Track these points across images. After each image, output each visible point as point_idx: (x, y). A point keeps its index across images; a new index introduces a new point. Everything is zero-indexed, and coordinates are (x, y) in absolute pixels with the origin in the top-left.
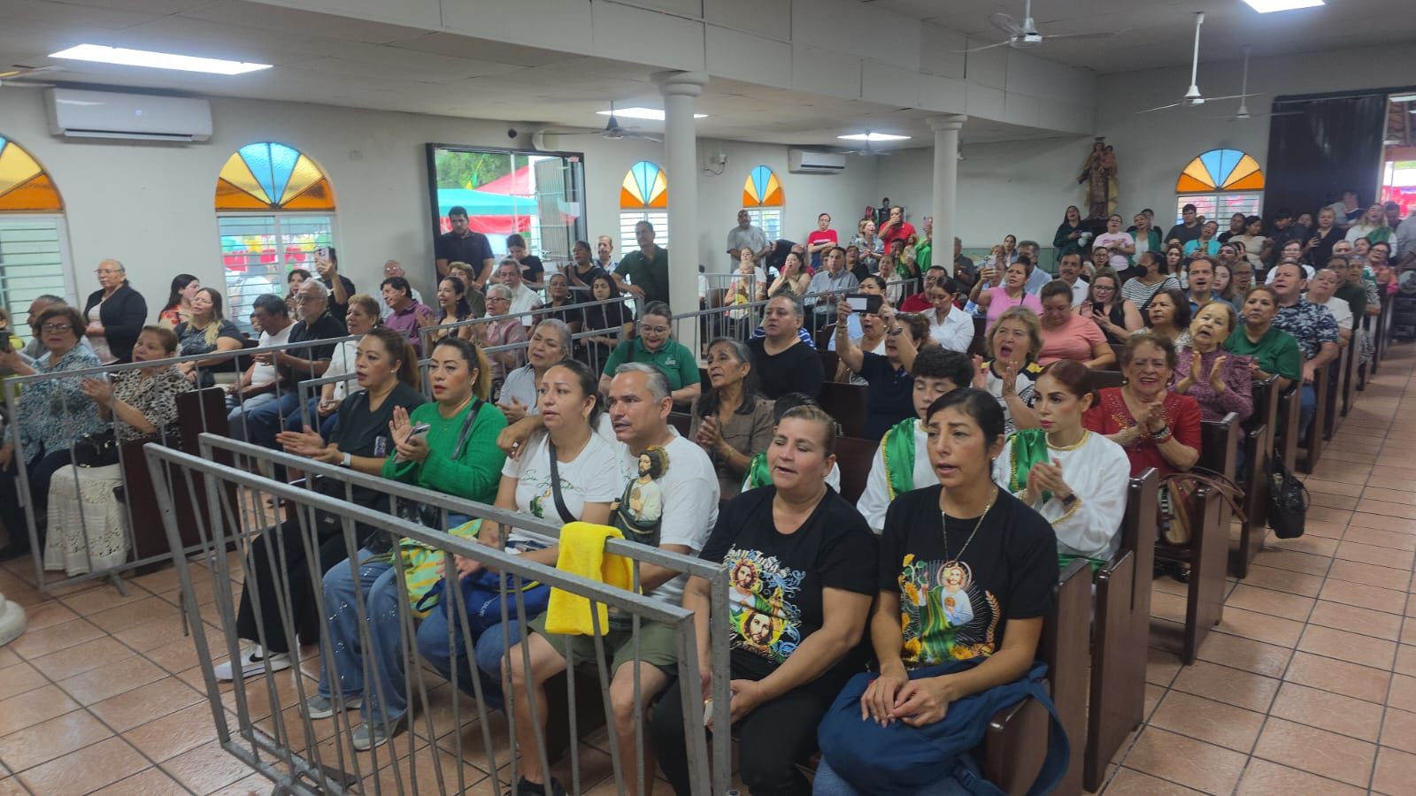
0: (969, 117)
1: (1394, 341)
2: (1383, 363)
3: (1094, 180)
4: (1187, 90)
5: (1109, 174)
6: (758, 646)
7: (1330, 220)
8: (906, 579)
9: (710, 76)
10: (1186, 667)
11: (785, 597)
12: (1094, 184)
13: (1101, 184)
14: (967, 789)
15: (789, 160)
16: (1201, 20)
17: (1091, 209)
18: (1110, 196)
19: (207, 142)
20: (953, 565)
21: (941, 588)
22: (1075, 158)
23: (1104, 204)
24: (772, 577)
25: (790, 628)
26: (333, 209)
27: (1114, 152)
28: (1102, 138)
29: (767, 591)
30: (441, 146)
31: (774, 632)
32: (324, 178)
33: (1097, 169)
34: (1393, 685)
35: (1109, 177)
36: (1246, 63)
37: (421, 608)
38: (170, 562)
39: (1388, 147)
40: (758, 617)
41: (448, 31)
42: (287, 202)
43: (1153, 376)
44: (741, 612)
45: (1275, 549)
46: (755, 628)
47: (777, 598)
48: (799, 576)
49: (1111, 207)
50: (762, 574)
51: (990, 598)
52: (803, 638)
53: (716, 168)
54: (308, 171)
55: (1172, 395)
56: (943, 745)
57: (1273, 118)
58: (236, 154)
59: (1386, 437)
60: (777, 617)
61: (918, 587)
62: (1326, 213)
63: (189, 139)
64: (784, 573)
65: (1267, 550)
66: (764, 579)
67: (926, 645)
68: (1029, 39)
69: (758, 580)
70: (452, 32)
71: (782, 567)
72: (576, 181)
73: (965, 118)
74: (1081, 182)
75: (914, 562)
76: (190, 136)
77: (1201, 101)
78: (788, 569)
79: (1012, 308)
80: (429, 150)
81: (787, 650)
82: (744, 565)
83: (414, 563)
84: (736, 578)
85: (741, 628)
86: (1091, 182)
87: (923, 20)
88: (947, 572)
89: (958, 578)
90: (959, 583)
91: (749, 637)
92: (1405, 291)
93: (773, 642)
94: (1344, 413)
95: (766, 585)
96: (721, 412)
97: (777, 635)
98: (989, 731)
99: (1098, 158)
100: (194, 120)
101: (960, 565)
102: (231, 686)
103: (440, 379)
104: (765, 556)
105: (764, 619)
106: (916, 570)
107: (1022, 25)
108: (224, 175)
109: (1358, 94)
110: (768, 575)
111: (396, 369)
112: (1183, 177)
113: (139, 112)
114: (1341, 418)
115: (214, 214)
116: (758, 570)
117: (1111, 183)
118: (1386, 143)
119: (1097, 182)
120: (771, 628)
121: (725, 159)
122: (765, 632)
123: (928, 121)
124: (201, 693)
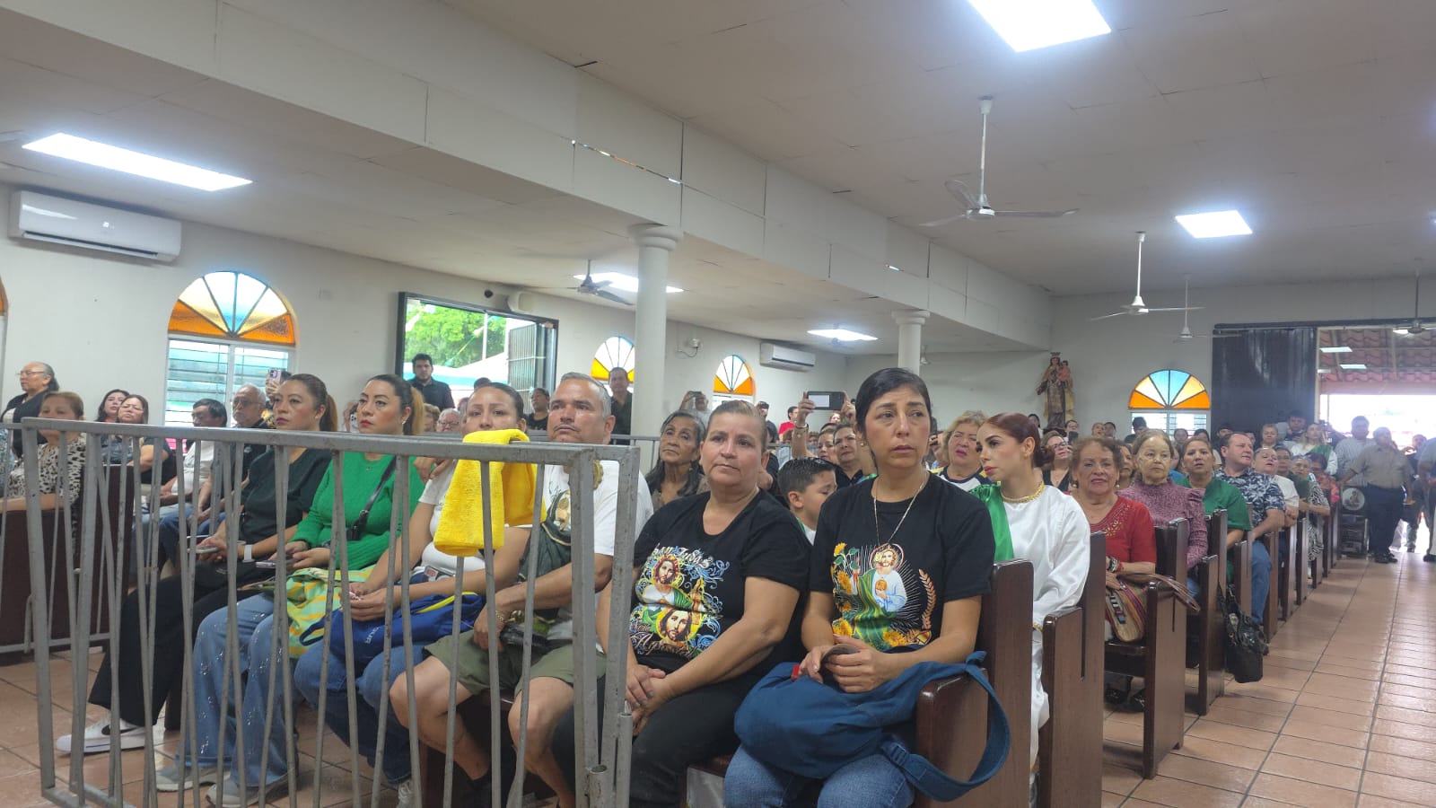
0: (931, 313)
1: (1343, 556)
2: (1334, 571)
3: (1051, 391)
4: (1133, 300)
5: (1064, 387)
6: (675, 644)
7: (1273, 436)
8: (838, 568)
9: (685, 233)
10: (1146, 781)
11: (707, 589)
12: (1052, 395)
13: (1058, 396)
14: (897, 766)
15: (761, 353)
16: (1142, 239)
17: (1049, 419)
18: (1067, 408)
19: (173, 262)
20: (885, 548)
21: (874, 571)
22: (1033, 372)
23: (1062, 414)
24: (694, 568)
25: (711, 621)
26: (293, 345)
27: (1069, 366)
28: (1058, 354)
29: (687, 587)
30: (414, 296)
31: (692, 626)
32: (288, 314)
33: (1053, 382)
34: (1360, 803)
35: (1066, 390)
36: (1187, 291)
37: (306, 640)
38: (29, 656)
39: (1321, 375)
40: (677, 613)
41: (431, 147)
42: (245, 333)
43: (1103, 477)
44: (659, 610)
45: (1236, 695)
46: (671, 624)
47: (699, 590)
48: (722, 566)
49: (1068, 417)
50: (684, 567)
51: (924, 577)
52: (723, 629)
53: (689, 351)
54: (272, 306)
55: (1121, 500)
56: (870, 710)
57: (1215, 340)
58: (201, 280)
59: (1340, 622)
60: (697, 612)
61: (850, 573)
62: (1270, 430)
63: (153, 257)
64: (706, 563)
65: (1226, 696)
66: (686, 572)
67: (858, 630)
68: (983, 211)
69: (680, 574)
70: (435, 148)
71: (705, 557)
72: (548, 346)
73: (927, 314)
74: (1039, 393)
75: (846, 550)
76: (156, 254)
77: (1146, 310)
78: (711, 558)
79: (967, 413)
80: (402, 300)
81: (705, 643)
82: (666, 560)
83: (308, 598)
84: (657, 574)
85: (656, 628)
86: (1049, 393)
87: (889, 218)
88: (878, 557)
89: (890, 559)
90: (892, 564)
91: (665, 635)
92: (1348, 508)
93: (691, 636)
94: (1298, 602)
95: (687, 578)
96: (664, 490)
97: (695, 628)
98: (918, 701)
99: (1054, 372)
100: (161, 239)
101: (892, 547)
102: (68, 761)
103: (368, 414)
104: (690, 552)
105: (683, 615)
106: (848, 557)
107: (978, 198)
108: (182, 298)
109: (1290, 326)
110: (689, 567)
111: (322, 414)
112: (1135, 394)
113: (106, 224)
114: (1295, 607)
115: (166, 335)
116: (680, 562)
117: (1067, 395)
118: (1319, 371)
119: (1055, 393)
120: (689, 622)
121: (699, 344)
122: (683, 626)
123: (893, 315)
124: (34, 765)
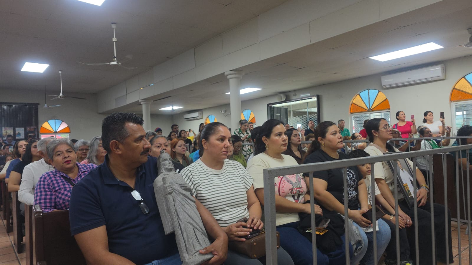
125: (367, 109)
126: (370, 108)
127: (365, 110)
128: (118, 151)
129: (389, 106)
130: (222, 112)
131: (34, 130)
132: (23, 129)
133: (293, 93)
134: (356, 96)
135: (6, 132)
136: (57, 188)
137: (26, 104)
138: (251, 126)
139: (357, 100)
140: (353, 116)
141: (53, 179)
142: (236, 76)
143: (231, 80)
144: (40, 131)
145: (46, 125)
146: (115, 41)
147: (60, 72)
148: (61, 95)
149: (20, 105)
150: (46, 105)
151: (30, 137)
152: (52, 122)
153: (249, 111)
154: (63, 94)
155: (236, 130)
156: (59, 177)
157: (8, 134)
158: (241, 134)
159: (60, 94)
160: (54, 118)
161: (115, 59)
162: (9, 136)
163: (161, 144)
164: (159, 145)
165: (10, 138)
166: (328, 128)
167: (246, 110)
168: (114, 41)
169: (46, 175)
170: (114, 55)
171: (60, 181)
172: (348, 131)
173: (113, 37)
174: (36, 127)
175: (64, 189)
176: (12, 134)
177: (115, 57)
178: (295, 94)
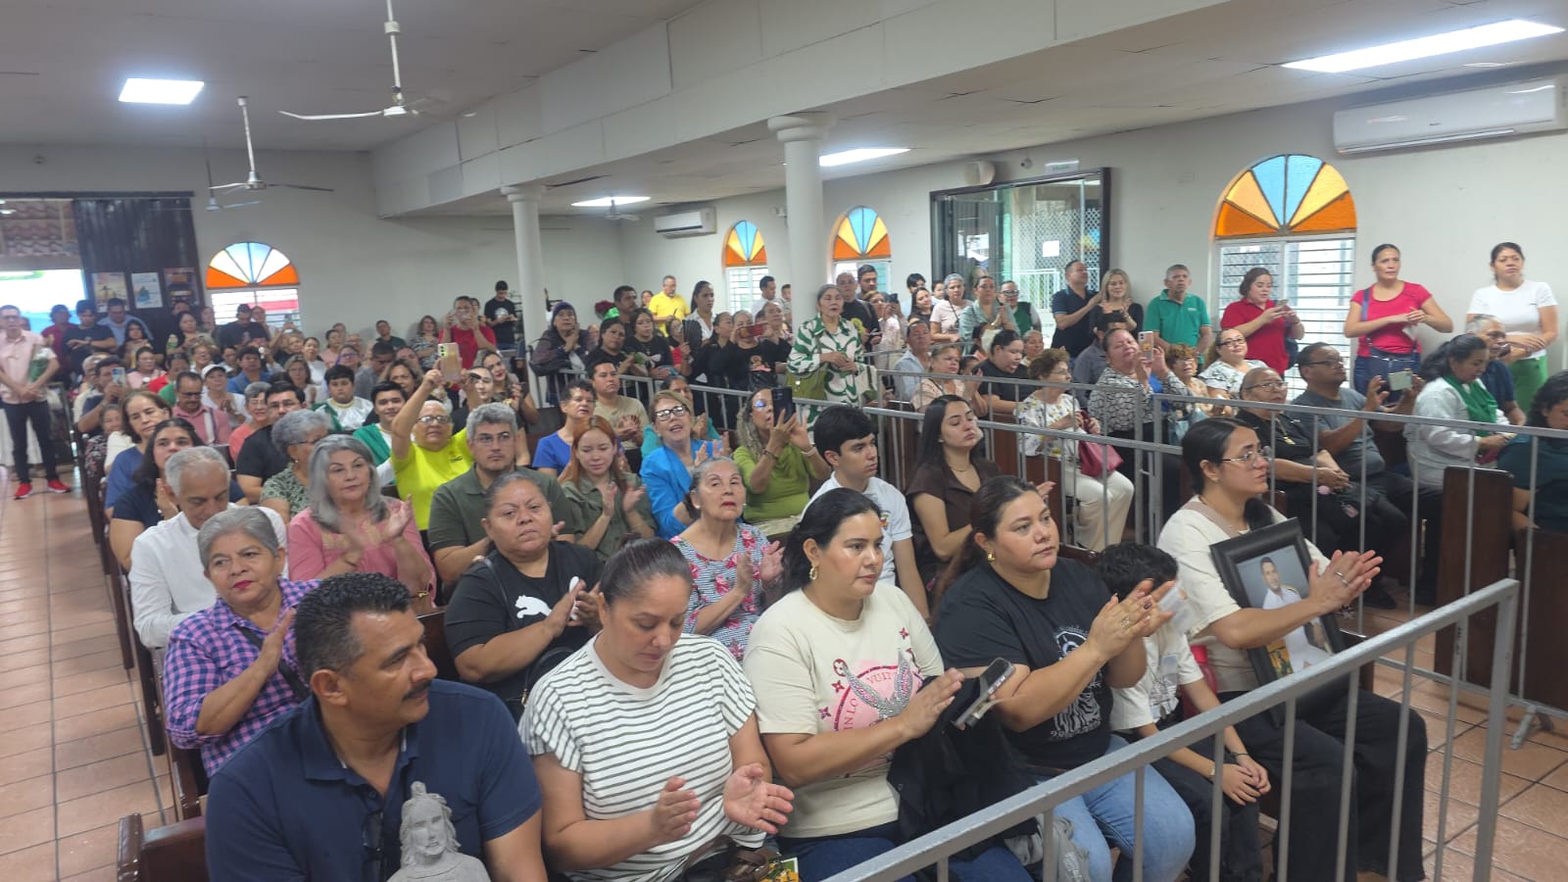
125: (1276, 225)
126: (1287, 221)
127: (1268, 230)
128: (337, 698)
129: (1353, 216)
130: (778, 212)
131: (189, 280)
132: (154, 275)
133: (1021, 159)
134: (1241, 173)
135: (105, 288)
136: (223, 663)
137: (151, 198)
138: (868, 280)
139: (1241, 192)
140: (1223, 250)
141: (214, 635)
142: (807, 132)
143: (790, 148)
144: (206, 281)
145: (221, 262)
146: (395, 34)
147: (241, 102)
148: (252, 179)
149: (136, 199)
150: (213, 201)
151: (177, 302)
152: (238, 250)
153: (869, 214)
154: (257, 176)
155: (806, 323)
156: (227, 629)
157: (111, 296)
158: (820, 335)
159: (248, 178)
160: (247, 239)
161: (399, 96)
162: (114, 301)
163: (516, 507)
164: (509, 508)
165: (117, 308)
166: (1002, 508)
167: (860, 210)
168: (390, 34)
169: (192, 627)
170: (394, 83)
171: (230, 641)
172: (1200, 304)
173: (387, 20)
174: (191, 270)
175: (240, 664)
176: (123, 294)
177: (398, 90)
178: (1029, 161)
